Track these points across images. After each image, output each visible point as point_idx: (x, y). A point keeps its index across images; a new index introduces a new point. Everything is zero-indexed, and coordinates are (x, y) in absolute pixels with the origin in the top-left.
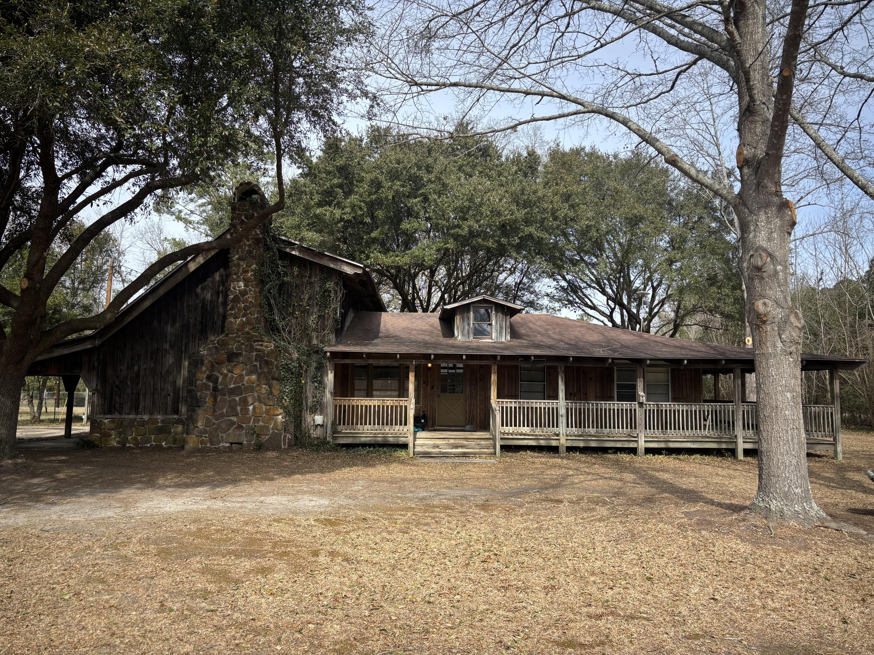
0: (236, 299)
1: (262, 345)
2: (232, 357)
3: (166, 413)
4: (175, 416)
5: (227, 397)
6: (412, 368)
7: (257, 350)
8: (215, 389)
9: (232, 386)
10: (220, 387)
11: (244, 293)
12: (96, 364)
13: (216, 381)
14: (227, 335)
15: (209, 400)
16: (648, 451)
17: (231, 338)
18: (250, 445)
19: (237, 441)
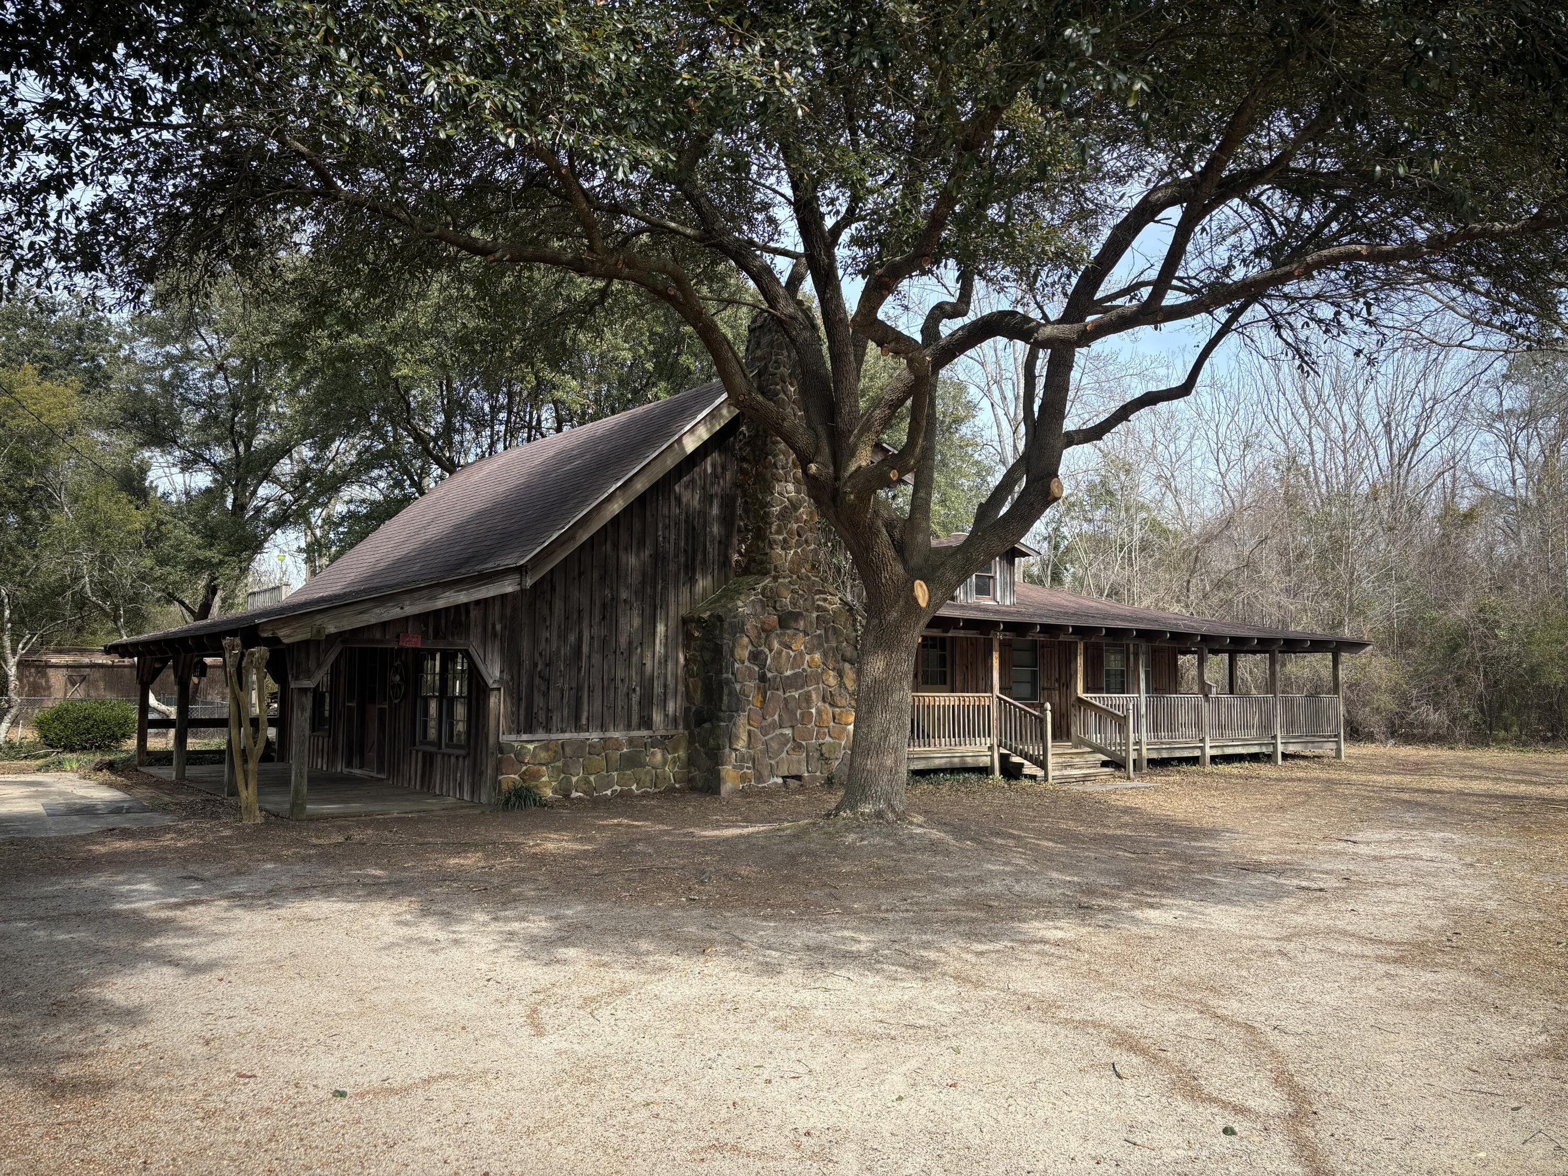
0: (785, 515)
1: (825, 600)
2: (786, 620)
3: (629, 727)
4: (645, 733)
5: (780, 693)
6: (996, 645)
7: (819, 608)
8: (763, 678)
9: (789, 673)
10: (769, 675)
11: (795, 506)
12: (498, 627)
13: (763, 666)
14: (775, 579)
15: (754, 698)
16: (1213, 758)
17: (783, 584)
18: (814, 779)
19: (794, 773)
